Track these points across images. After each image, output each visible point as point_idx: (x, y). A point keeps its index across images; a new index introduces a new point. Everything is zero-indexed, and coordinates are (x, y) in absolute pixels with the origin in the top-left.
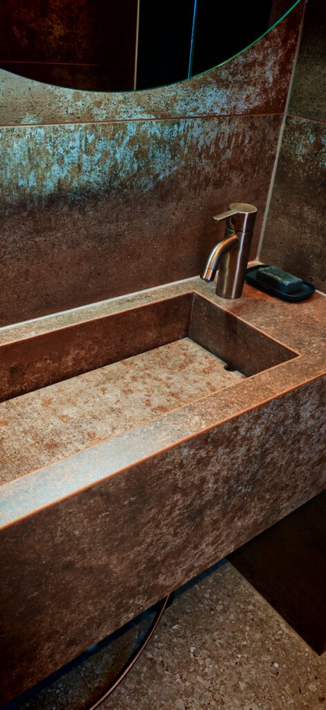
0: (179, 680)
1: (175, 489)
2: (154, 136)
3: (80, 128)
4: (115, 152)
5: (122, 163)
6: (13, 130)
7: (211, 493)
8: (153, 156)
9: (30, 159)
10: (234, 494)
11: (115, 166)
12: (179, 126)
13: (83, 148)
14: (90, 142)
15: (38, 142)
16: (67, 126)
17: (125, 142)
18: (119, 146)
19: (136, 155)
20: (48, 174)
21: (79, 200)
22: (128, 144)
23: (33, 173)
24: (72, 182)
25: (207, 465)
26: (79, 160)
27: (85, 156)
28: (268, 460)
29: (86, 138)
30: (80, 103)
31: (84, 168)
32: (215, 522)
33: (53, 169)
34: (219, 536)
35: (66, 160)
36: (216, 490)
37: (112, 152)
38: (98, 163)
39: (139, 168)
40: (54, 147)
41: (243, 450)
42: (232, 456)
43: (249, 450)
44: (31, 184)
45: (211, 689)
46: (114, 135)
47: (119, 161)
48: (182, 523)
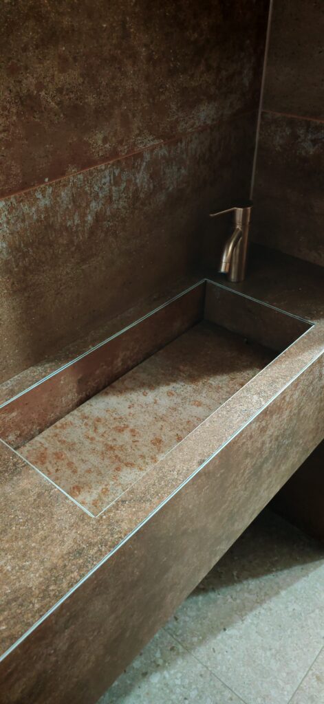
0: (230, 600)
1: (247, 455)
2: (164, 157)
3: (109, 166)
4: (136, 178)
5: (142, 186)
6: (60, 182)
7: (268, 451)
8: (164, 174)
9: (74, 202)
10: (281, 447)
11: (137, 190)
12: (181, 143)
13: (112, 182)
14: (117, 174)
15: (79, 186)
16: (99, 167)
17: (142, 168)
18: (139, 172)
19: (151, 177)
20: (88, 210)
21: (111, 226)
22: (144, 169)
23: (77, 213)
24: (106, 212)
25: (265, 431)
26: (110, 193)
27: (114, 188)
28: (302, 415)
29: (114, 173)
30: (107, 146)
31: (114, 198)
32: (269, 472)
33: (91, 205)
34: (271, 482)
35: (100, 195)
36: (271, 447)
37: (133, 179)
38: (123, 191)
39: (154, 186)
40: (91, 186)
41: (287, 413)
42: (280, 419)
43: (290, 412)
44: (76, 222)
45: (259, 601)
46: (134, 164)
47: (139, 185)
48: (249, 479)
